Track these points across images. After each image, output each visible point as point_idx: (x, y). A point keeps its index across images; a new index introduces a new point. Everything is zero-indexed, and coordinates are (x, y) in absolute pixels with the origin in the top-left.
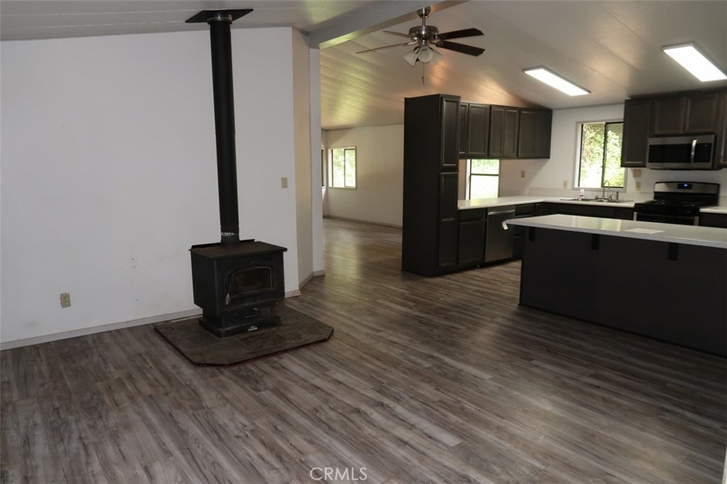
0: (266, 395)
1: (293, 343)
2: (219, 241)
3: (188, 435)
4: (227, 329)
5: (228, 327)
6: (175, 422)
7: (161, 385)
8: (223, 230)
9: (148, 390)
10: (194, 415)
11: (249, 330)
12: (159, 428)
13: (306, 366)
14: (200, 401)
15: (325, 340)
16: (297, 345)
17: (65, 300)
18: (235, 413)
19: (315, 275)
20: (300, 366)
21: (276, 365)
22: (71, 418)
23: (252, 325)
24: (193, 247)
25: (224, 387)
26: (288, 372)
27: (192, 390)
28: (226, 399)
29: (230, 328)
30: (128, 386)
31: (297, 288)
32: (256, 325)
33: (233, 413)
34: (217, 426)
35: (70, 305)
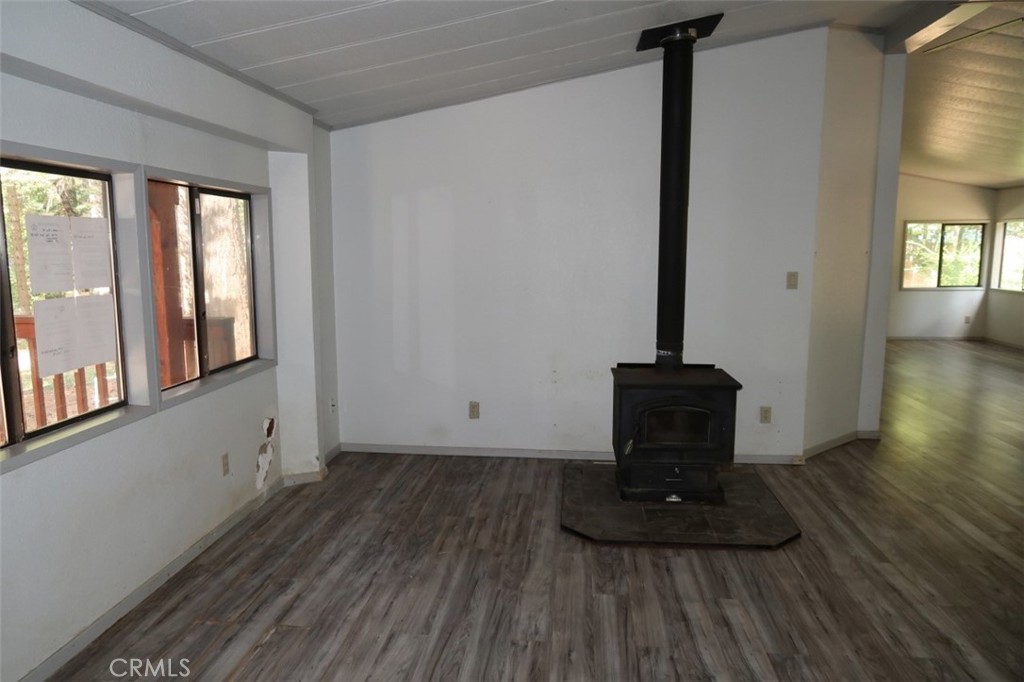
0: (606, 603)
1: (714, 536)
2: (652, 360)
3: (467, 616)
4: (634, 490)
5: (637, 487)
6: (471, 594)
7: (504, 542)
8: (659, 347)
9: (484, 541)
10: (499, 592)
11: (667, 500)
12: (449, 595)
13: (702, 579)
14: (523, 578)
15: (768, 548)
16: (717, 542)
17: (474, 410)
18: (544, 610)
19: (860, 437)
20: (695, 575)
21: (662, 562)
22: (390, 548)
23: (674, 493)
24: (619, 365)
25: (567, 570)
26: (667, 580)
27: (529, 559)
28: (553, 587)
29: (639, 490)
30: (472, 530)
31: (801, 453)
32: (679, 496)
33: (541, 610)
34: (508, 618)
35: (478, 417)
